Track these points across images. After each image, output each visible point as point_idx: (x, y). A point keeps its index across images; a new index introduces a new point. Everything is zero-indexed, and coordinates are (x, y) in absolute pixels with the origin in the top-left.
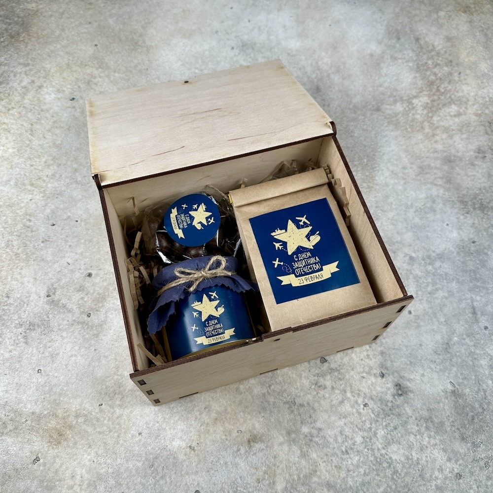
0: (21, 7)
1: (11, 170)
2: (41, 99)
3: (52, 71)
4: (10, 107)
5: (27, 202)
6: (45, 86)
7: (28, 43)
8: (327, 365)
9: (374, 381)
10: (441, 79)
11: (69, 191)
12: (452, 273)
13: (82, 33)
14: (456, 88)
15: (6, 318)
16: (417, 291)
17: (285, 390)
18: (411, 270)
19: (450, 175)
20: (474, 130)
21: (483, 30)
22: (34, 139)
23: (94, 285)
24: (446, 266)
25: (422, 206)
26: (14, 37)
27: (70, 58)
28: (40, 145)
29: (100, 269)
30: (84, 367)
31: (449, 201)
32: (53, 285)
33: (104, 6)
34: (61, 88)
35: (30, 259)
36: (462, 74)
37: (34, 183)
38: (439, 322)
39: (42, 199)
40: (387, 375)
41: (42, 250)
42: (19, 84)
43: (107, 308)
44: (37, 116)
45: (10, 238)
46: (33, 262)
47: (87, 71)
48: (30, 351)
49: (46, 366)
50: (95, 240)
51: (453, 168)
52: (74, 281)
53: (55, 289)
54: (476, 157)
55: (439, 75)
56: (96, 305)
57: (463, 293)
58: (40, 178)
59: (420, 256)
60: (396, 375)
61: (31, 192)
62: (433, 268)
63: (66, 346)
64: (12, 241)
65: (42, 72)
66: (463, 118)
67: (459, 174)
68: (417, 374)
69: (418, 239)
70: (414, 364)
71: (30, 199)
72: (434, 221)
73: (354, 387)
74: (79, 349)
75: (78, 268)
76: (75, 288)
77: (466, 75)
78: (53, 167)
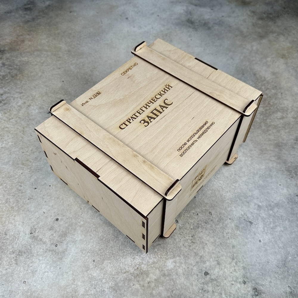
0: (18, 60)
1: (10, 156)
2: (30, 113)
3: (37, 96)
4: (10, 117)
5: (20, 175)
6: (32, 105)
7: (22, 80)
8: (209, 277)
9: (239, 286)
10: (270, 97)
11: (45, 167)
12: (285, 215)
13: (55, 74)
14: (280, 102)
15: (4, 248)
16: (264, 227)
17: (182, 294)
18: (259, 214)
19: (280, 155)
20: (293, 127)
21: (294, 68)
22: (25, 136)
23: (60, 226)
24: (281, 211)
25: (264, 173)
26: (14, 77)
27: (48, 89)
28: (29, 140)
29: (64, 216)
30: (53, 279)
31: (280, 170)
32: (34, 227)
33: (68, 59)
34: (42, 106)
35: (20, 210)
36: (283, 94)
37: (24, 163)
38: (279, 247)
39: (29, 172)
40: (248, 283)
41: (28, 204)
42: (16, 104)
43: (68, 240)
44: (27, 123)
45: (8, 197)
46: (22, 212)
47: (58, 96)
48: (19, 269)
49: (28, 279)
50: (61, 197)
51: (281, 150)
52: (47, 223)
53: (35, 229)
54: (295, 143)
55: (269, 95)
56: (61, 239)
57: (293, 228)
58: (28, 160)
59: (264, 204)
60: (253, 282)
61: (22, 169)
62: (273, 212)
63: (41, 266)
64: (10, 199)
65: (30, 97)
66: (286, 120)
67: (285, 154)
68: (266, 281)
69: (263, 194)
70: (265, 275)
71: (21, 173)
72: (271, 183)
73: (227, 291)
74: (50, 267)
75: (50, 215)
76: (48, 228)
77: (286, 94)
78: (36, 153)
